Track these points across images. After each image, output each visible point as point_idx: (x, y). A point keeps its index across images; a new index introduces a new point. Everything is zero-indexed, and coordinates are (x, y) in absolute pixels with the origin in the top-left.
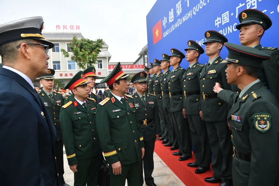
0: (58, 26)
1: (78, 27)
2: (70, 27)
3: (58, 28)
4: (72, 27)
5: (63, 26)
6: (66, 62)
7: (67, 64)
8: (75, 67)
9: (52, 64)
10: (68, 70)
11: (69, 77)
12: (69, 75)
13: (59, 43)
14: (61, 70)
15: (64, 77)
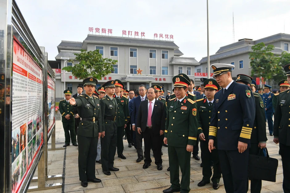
0: (156, 34)
1: (172, 37)
2: (165, 36)
3: (156, 36)
4: (167, 36)
5: (160, 35)
6: (161, 68)
7: (162, 69)
8: (167, 72)
9: (149, 69)
10: (162, 75)
11: (162, 82)
12: (162, 80)
13: (156, 50)
14: (157, 75)
15: (158, 82)
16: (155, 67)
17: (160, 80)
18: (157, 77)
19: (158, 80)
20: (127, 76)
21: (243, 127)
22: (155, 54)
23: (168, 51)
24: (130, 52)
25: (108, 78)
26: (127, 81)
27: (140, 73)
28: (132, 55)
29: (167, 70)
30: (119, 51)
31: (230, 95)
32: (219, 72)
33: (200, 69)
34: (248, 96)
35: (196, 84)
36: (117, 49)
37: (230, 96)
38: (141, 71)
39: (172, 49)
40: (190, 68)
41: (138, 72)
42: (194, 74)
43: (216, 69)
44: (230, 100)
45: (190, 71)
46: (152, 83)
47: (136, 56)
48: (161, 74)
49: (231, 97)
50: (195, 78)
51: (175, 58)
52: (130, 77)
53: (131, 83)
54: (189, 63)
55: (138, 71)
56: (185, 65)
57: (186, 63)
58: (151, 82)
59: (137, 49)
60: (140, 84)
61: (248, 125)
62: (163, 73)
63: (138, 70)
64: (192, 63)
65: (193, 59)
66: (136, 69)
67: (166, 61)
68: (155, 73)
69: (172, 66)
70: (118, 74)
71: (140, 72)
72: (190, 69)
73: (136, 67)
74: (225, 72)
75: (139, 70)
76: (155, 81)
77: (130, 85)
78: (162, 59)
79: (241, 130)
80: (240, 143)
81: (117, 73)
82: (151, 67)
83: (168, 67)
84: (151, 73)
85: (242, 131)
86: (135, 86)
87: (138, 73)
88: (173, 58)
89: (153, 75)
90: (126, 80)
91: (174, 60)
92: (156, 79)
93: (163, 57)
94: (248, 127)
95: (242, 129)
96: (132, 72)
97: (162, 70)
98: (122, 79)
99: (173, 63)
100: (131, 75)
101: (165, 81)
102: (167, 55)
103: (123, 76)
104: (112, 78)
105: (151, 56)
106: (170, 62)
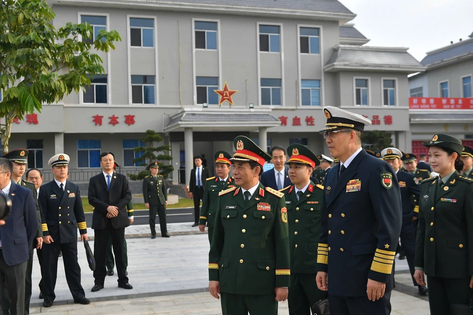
6: (297, 83)
7: (300, 88)
8: (319, 98)
9: (260, 88)
10: (301, 107)
11: (304, 128)
12: (303, 121)
13: (281, 24)
14: (284, 107)
15: (290, 128)
16: (278, 82)
17: (296, 121)
18: (284, 114)
19: (290, 121)
20: (186, 109)
21: (377, 250)
22: (279, 38)
23: (318, 29)
24: (196, 33)
25: (124, 119)
26: (187, 129)
27: (229, 100)
28: (200, 41)
29: (319, 91)
30: (159, 28)
31: (351, 181)
32: (334, 126)
33: (421, 89)
34: (386, 186)
35: (413, 134)
36: (150, 22)
37: (351, 184)
38: (231, 93)
39: (333, 22)
40: (394, 81)
41: (220, 97)
42: (407, 102)
43: (330, 117)
44: (350, 191)
45: (393, 93)
46: (269, 134)
47: (214, 46)
48: (297, 103)
49: (354, 186)
50: (412, 116)
51: (344, 50)
52: (194, 115)
53: (199, 136)
54: (391, 66)
55: (222, 93)
56: (377, 73)
57: (380, 66)
58: (265, 128)
59: (218, 21)
60: (231, 136)
61: (387, 246)
62: (306, 102)
63: (221, 89)
64: (398, 66)
65: (402, 52)
66: (217, 88)
67: (316, 60)
68: (278, 101)
69: (334, 75)
70: (158, 104)
71: (227, 96)
72: (394, 86)
73: (215, 80)
74: (347, 130)
75: (226, 89)
76: (278, 128)
77: (194, 140)
78: (300, 54)
79: (373, 255)
80: (371, 283)
81: (153, 102)
82: (264, 81)
83: (320, 81)
84: (266, 101)
85: (375, 258)
86: (215, 143)
87: (223, 100)
88: (335, 51)
89: (272, 107)
90: (183, 124)
91: (339, 58)
92: (284, 121)
93: (305, 48)
94: (387, 250)
95: (376, 254)
96: (202, 99)
97: (303, 90)
98: (171, 120)
99: (338, 64)
100: (198, 108)
101: (312, 124)
102: (318, 40)
103: (172, 113)
104: (135, 119)
105: (264, 46)
106: (325, 65)
